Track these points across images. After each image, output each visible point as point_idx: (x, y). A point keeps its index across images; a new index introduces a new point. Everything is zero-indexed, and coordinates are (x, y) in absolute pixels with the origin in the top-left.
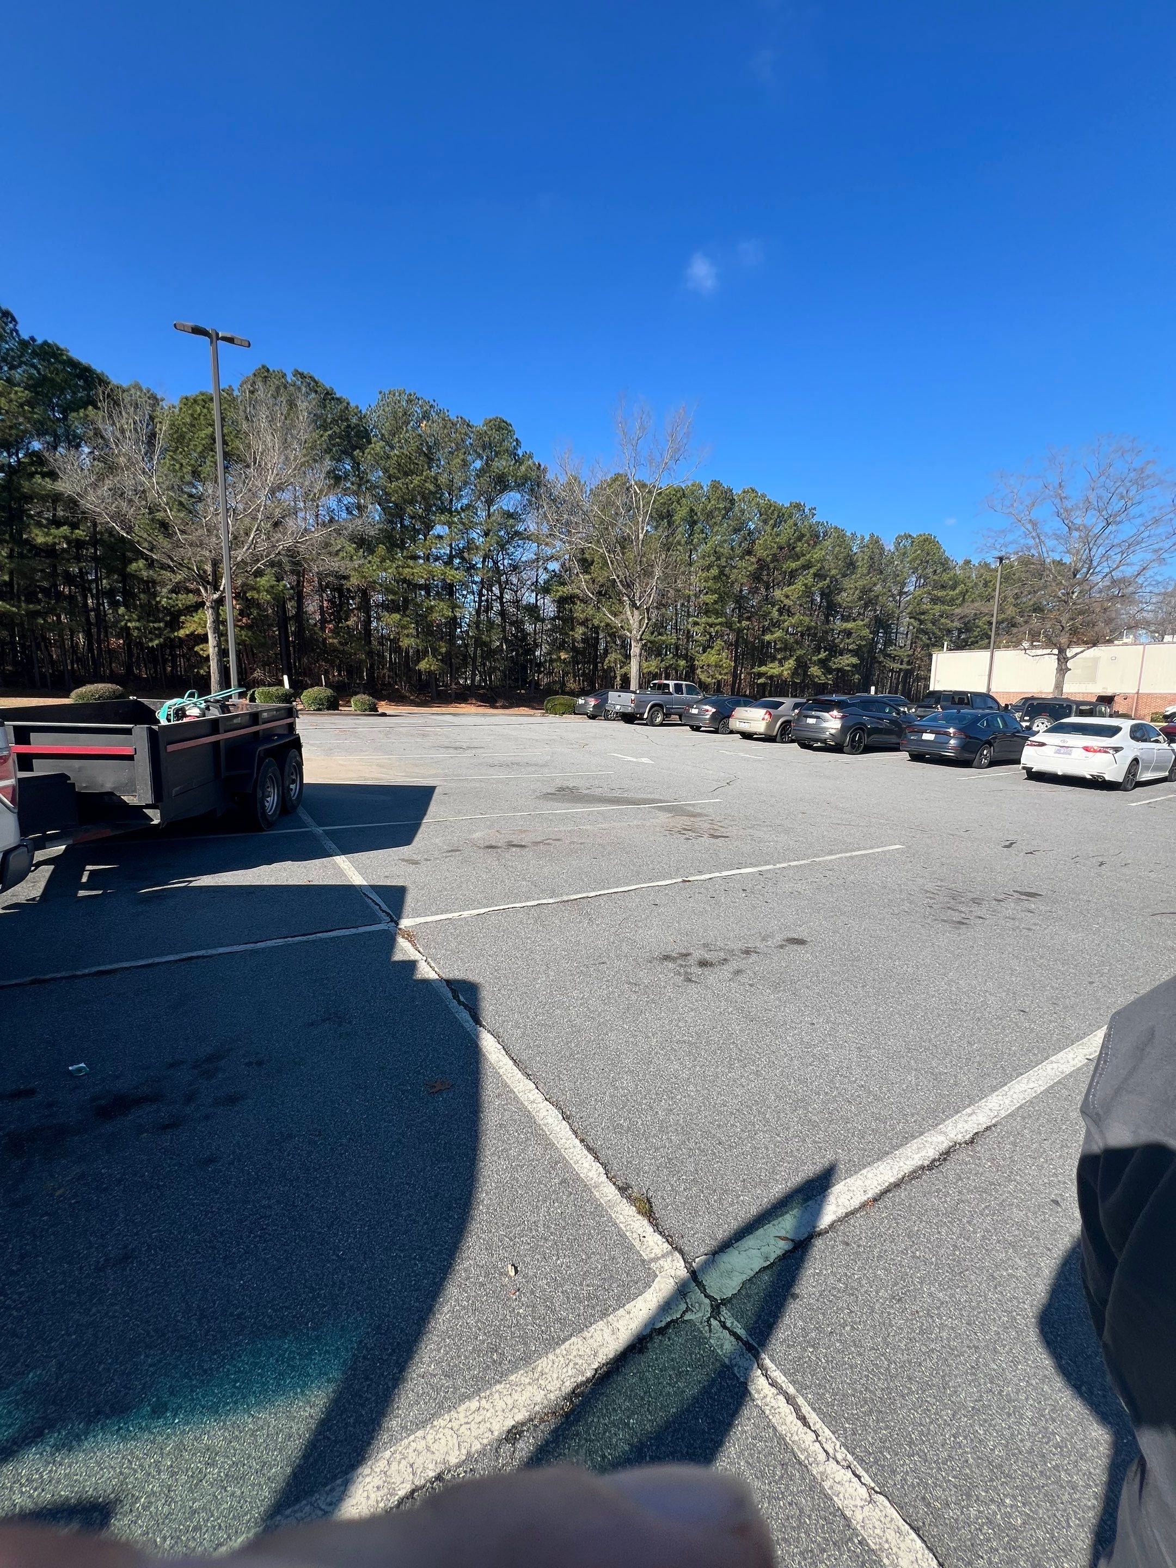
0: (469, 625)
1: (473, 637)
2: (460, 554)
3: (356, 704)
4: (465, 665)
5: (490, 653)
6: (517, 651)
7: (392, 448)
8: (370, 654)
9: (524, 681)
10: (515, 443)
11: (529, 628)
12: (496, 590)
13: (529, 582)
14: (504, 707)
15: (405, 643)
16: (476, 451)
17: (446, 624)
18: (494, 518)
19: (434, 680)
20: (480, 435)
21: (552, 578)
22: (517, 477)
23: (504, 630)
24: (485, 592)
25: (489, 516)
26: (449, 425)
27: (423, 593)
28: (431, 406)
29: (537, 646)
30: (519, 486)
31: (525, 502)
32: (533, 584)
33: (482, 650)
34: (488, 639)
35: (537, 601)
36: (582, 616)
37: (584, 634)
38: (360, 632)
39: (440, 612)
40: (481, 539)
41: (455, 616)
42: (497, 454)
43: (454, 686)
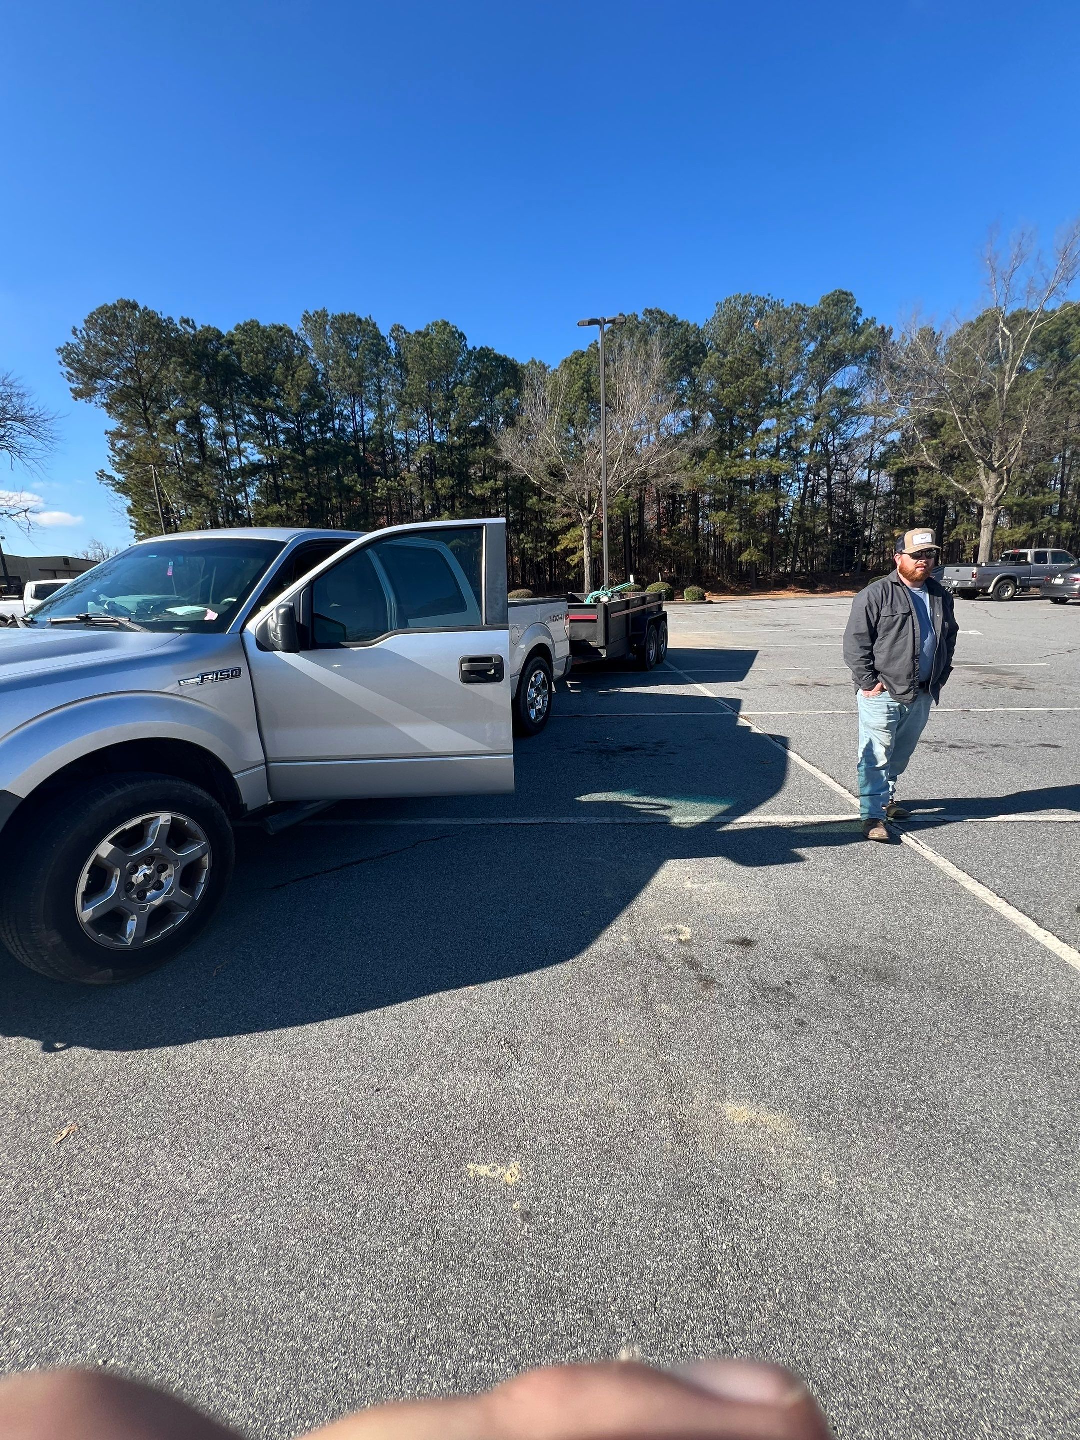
0: (792, 513)
1: (795, 525)
2: (788, 444)
3: (688, 595)
4: (786, 552)
5: (813, 539)
6: (843, 533)
7: (726, 356)
8: (697, 551)
9: (850, 563)
10: (855, 313)
11: (859, 508)
12: (824, 474)
13: (862, 460)
14: (825, 592)
15: (730, 537)
16: (810, 335)
17: (768, 516)
18: (826, 400)
19: (754, 571)
20: (816, 316)
21: (891, 450)
22: (854, 349)
23: (830, 515)
24: (811, 477)
25: (820, 399)
26: (783, 315)
27: (748, 488)
28: (767, 301)
29: (867, 526)
30: (856, 359)
31: (863, 374)
32: (866, 461)
33: (805, 537)
34: (812, 525)
35: (870, 477)
36: (926, 487)
37: (927, 506)
38: (690, 533)
39: (765, 503)
40: (812, 424)
41: (779, 507)
42: (834, 331)
43: (773, 574)
